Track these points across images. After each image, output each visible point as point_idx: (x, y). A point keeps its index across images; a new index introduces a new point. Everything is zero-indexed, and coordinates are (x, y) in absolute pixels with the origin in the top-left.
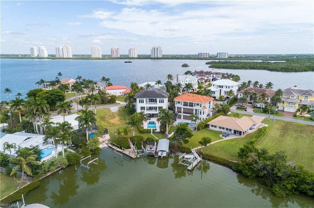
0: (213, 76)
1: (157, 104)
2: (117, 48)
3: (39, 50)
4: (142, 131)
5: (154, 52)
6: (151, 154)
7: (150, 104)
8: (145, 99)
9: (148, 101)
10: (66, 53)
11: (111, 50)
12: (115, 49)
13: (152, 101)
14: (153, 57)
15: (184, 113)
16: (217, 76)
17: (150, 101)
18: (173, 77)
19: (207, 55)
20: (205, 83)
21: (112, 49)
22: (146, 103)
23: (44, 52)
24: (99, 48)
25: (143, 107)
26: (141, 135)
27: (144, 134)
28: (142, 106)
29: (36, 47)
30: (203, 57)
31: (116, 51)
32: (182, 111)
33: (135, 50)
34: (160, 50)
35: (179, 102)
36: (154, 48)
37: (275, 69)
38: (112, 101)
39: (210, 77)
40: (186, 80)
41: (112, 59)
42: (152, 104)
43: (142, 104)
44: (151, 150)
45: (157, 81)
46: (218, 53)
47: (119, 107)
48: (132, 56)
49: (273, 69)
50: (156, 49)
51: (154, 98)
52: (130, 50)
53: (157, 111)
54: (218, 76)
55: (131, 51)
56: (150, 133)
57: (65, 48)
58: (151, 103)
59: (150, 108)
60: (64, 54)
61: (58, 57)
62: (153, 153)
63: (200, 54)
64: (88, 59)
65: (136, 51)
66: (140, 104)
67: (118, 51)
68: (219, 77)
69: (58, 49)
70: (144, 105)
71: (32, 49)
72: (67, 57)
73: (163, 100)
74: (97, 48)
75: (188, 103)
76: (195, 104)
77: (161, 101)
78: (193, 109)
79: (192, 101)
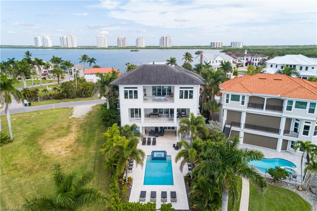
0: (247, 59)
1: (173, 102)
2: (124, 37)
3: (44, 40)
5: (163, 42)
7: (154, 100)
8: (140, 89)
9: (150, 92)
10: (71, 42)
11: (118, 40)
12: (122, 38)
13: (159, 93)
14: (162, 47)
15: (247, 126)
16: (253, 58)
17: (154, 94)
18: (193, 58)
19: (220, 44)
20: (237, 68)
21: (118, 38)
22: (145, 99)
23: (49, 42)
24: (105, 37)
25: (136, 110)
29: (40, 37)
30: (216, 46)
31: (122, 40)
32: (243, 121)
33: (143, 39)
34: (169, 39)
35: (235, 98)
36: (163, 37)
37: (314, 55)
38: (84, 93)
39: (242, 61)
40: (216, 60)
41: (118, 49)
42: (160, 100)
43: (134, 100)
45: (170, 60)
46: (232, 43)
47: (94, 105)
48: (140, 45)
49: (311, 56)
50: (165, 38)
51: (165, 83)
52: (138, 39)
53: (172, 120)
54: (255, 58)
55: (139, 41)
57: (69, 37)
58: (157, 98)
59: (156, 113)
60: (69, 43)
61: (63, 46)
63: (212, 44)
64: (92, 49)
65: (144, 41)
67: (125, 41)
68: (256, 60)
69: (63, 39)
70: (139, 103)
71: (36, 39)
72: (71, 47)
73: (191, 92)
74: (103, 37)
75: (264, 99)
76: (291, 102)
77: (186, 92)
78: (281, 117)
79: (278, 95)
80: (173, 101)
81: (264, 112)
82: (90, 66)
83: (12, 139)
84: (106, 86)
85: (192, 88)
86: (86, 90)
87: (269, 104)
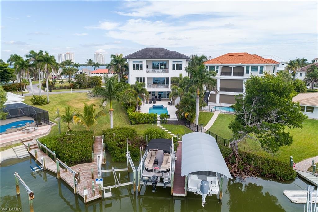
4: (134, 119)
6: (158, 185)
7: (154, 71)
15: (221, 89)
22: (147, 71)
25: (141, 78)
26: (133, 127)
27: (139, 125)
28: (139, 76)
35: (212, 69)
42: (158, 72)
43: (139, 71)
44: (157, 167)
51: (162, 58)
53: (167, 86)
56: (155, 122)
58: (156, 70)
62: (166, 180)
66: (136, 71)
70: (143, 73)
73: (181, 65)
74: (101, 54)
75: (232, 68)
76: (248, 68)
77: (177, 65)
78: (243, 80)
79: (240, 63)
80: (167, 72)
81: (232, 77)
82: (95, 69)
83: (48, 101)
84: (118, 64)
85: (182, 62)
86: (95, 82)
87: (235, 71)
